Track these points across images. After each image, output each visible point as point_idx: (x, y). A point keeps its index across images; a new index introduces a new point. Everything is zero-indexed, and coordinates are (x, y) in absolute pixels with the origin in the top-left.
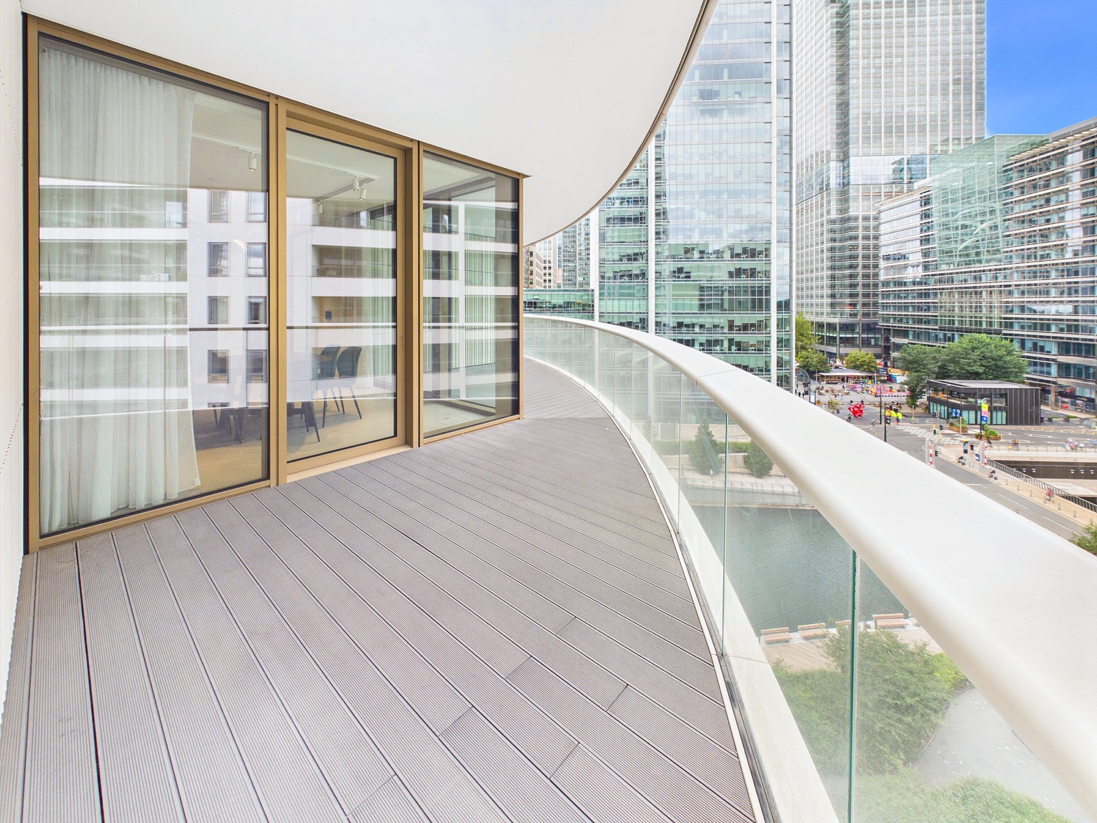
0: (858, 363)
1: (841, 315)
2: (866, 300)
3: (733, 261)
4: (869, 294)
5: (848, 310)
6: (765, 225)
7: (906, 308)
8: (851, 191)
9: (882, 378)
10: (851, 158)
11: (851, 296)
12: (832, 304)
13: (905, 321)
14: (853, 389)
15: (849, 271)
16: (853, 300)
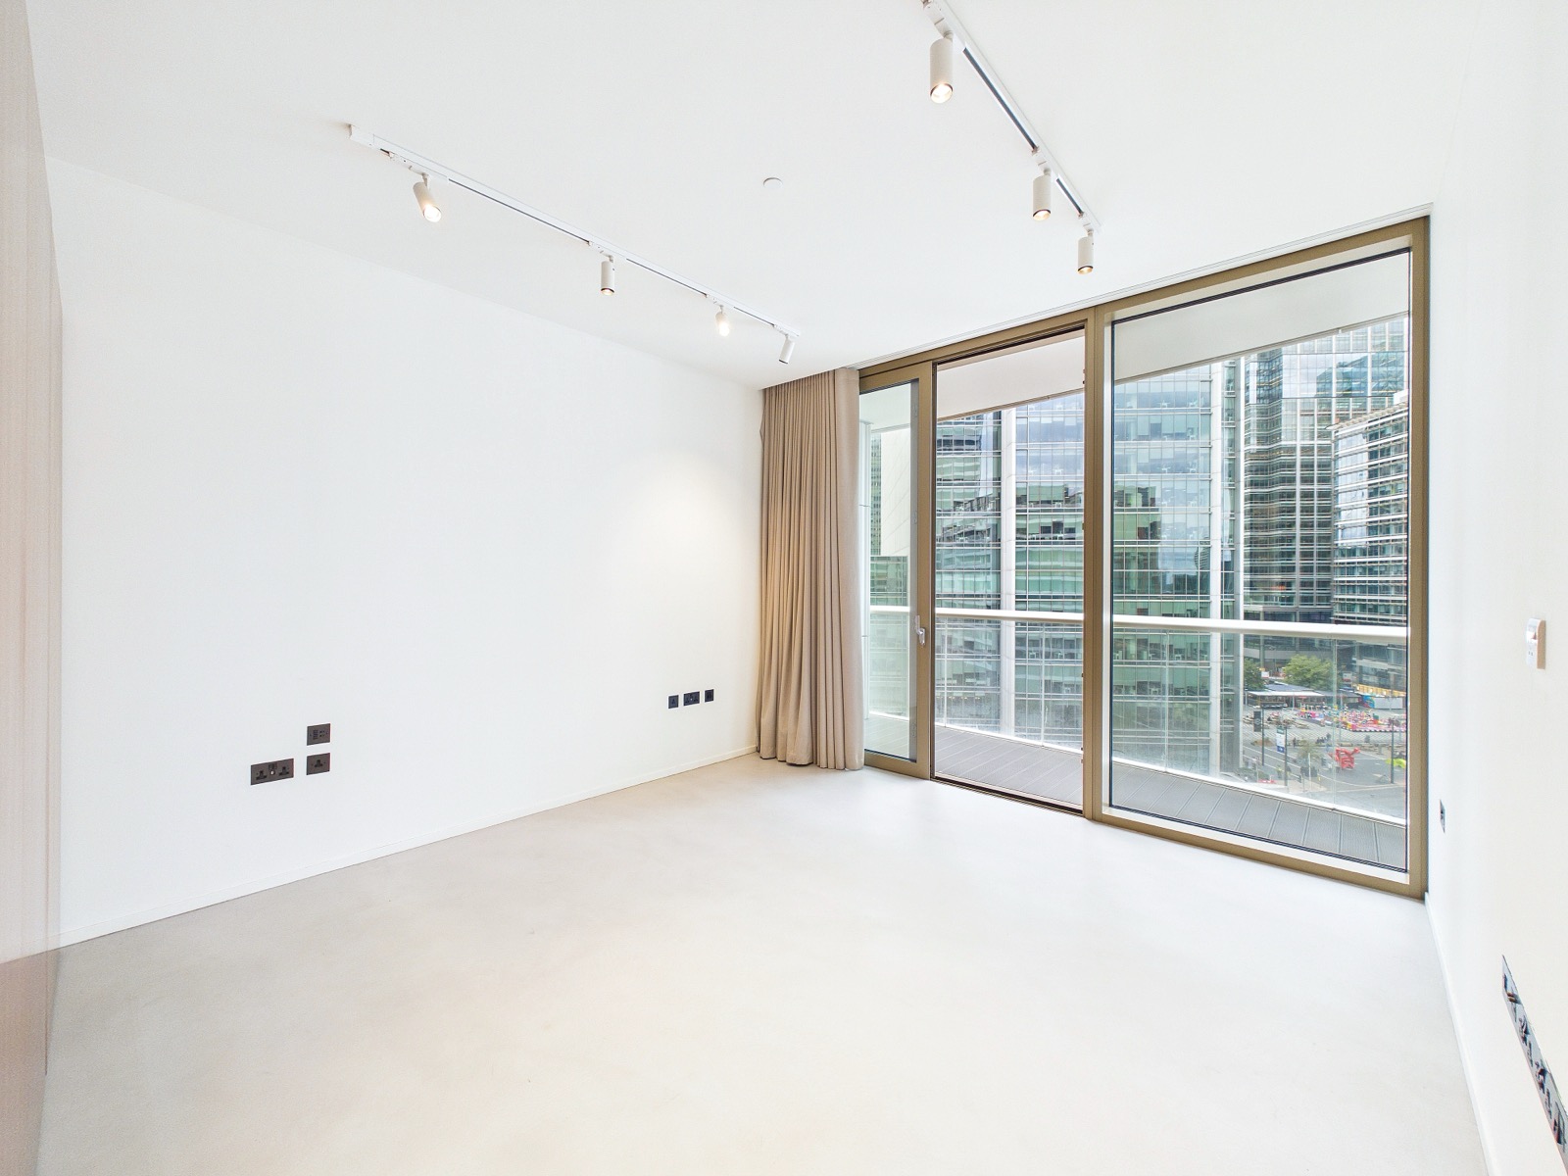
0: (1308, 676)
1: (1266, 600)
2: (1307, 577)
3: (1147, 510)
4: (1312, 567)
5: (1277, 592)
6: (1201, 451)
7: (1385, 589)
8: (1283, 408)
9: (1352, 701)
10: (1284, 357)
11: (1283, 570)
12: (1251, 582)
13: (1382, 609)
14: (1310, 718)
15: (1281, 532)
16: (1287, 577)
